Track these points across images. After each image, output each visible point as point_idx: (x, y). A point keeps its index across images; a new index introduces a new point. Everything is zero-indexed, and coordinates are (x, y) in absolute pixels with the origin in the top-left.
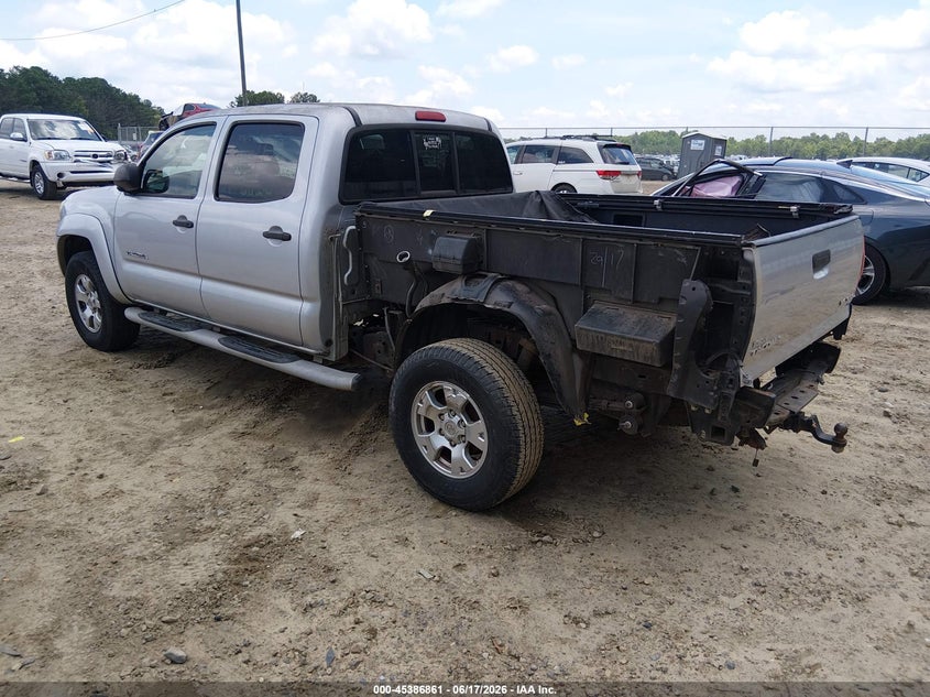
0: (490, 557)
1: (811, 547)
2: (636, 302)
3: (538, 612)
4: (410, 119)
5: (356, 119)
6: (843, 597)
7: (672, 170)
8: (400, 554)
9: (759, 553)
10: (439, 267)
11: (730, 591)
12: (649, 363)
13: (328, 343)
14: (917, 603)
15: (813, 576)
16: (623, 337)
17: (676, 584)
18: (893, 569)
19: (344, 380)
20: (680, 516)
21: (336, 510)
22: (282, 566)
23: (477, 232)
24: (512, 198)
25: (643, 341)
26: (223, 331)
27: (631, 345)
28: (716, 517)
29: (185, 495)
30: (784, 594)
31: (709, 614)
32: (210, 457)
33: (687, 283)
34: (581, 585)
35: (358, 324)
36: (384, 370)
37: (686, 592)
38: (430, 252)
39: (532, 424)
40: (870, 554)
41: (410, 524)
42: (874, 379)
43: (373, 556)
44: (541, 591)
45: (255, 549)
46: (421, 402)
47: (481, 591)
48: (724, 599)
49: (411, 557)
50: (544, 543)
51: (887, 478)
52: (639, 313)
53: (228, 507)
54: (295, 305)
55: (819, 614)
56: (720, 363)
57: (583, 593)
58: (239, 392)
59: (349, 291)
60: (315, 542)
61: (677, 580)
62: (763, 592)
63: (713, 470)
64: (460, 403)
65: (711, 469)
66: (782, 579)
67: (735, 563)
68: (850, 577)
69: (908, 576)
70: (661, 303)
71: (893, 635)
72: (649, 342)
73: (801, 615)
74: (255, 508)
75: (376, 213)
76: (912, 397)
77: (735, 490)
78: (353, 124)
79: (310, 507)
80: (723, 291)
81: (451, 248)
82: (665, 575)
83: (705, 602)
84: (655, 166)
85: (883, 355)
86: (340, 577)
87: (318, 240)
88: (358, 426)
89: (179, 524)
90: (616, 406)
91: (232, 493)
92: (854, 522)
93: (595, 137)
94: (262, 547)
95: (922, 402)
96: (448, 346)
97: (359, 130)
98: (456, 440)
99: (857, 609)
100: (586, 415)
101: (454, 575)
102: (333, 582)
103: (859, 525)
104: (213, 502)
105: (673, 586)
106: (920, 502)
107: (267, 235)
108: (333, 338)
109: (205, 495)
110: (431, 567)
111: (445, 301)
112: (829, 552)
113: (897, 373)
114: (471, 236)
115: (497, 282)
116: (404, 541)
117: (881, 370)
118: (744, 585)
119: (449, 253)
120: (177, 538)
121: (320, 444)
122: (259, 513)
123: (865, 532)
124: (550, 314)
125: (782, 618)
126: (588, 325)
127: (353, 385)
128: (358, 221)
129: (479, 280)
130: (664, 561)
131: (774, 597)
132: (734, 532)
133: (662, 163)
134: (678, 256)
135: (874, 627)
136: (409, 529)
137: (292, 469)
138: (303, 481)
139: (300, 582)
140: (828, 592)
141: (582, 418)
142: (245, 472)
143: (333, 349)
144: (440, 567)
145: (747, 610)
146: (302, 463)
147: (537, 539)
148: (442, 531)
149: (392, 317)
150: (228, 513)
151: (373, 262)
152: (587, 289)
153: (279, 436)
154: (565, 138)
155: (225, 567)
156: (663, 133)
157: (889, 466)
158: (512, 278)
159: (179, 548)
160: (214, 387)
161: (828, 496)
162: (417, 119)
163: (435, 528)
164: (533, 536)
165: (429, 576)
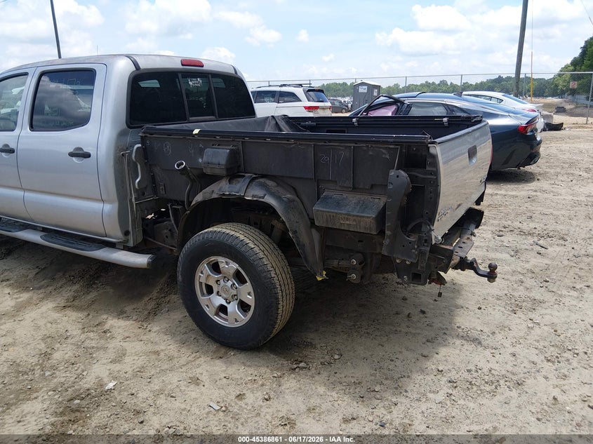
0: (262, 385)
1: (480, 349)
2: (355, 189)
3: (302, 425)
4: (177, 65)
5: (136, 64)
6: (508, 384)
7: (347, 106)
8: (193, 392)
9: (447, 357)
10: (208, 171)
11: (434, 388)
12: (369, 232)
13: (126, 233)
14: (555, 382)
15: (485, 370)
16: (349, 215)
17: (396, 388)
18: (535, 359)
19: (141, 260)
20: (391, 336)
21: (140, 362)
22: (99, 414)
23: (235, 143)
24: (255, 121)
25: (363, 217)
26: (44, 230)
27: (355, 220)
28: (414, 334)
29: (18, 361)
30: (470, 387)
31: (424, 409)
32: (38, 328)
33: (392, 173)
34: (331, 399)
35: (149, 217)
36: (172, 250)
37: (405, 394)
38: (200, 160)
39: (286, 283)
40: (518, 349)
41: (199, 366)
42: (494, 229)
43: (172, 397)
44: (303, 408)
45: (77, 401)
46: (202, 273)
47: (258, 414)
48: (431, 396)
49: (202, 394)
50: (302, 368)
51: (516, 294)
52: (358, 196)
53: (54, 368)
54: (97, 206)
55: (496, 399)
56: (417, 229)
57: (333, 405)
58: (61, 274)
59: (141, 193)
60: (124, 390)
61: (396, 386)
62: (456, 387)
63: (406, 299)
64: (232, 272)
65: (404, 299)
66: (466, 375)
67: (433, 367)
68: (509, 367)
69: (545, 362)
70: (372, 188)
71: (546, 408)
72: (368, 217)
73: (484, 401)
74: (76, 367)
75: (156, 133)
76: (519, 238)
77: (423, 312)
78: (134, 68)
79: (119, 361)
80: (417, 177)
81: (217, 156)
82: (388, 382)
83: (419, 400)
84: (337, 104)
85: (495, 213)
86: (147, 418)
87: (112, 157)
88: (155, 294)
89: (13, 387)
90: (344, 264)
91: (57, 356)
92: (503, 327)
93: (301, 85)
94: (83, 399)
95: (525, 241)
96: (219, 230)
97: (138, 72)
98: (230, 298)
99: (518, 391)
100: (325, 273)
101: (236, 404)
102: (142, 422)
103: (506, 329)
104: (41, 365)
105: (395, 390)
106: (540, 308)
107: (72, 155)
108: (130, 229)
109: (35, 360)
110: (219, 400)
111: (215, 196)
112: (492, 351)
113: (506, 224)
114: (231, 147)
115: (253, 180)
116: (196, 381)
117: (496, 222)
118: (442, 383)
119: (215, 161)
120: (12, 399)
121: (126, 309)
122: (79, 371)
123: (511, 334)
124: (293, 201)
125: (471, 405)
126: (323, 208)
127: (148, 264)
128: (143, 140)
129: (239, 179)
130: (386, 371)
131: (463, 390)
132: (428, 343)
133: (341, 102)
134: (384, 153)
135: (532, 403)
136: (199, 370)
137: (105, 332)
138: (114, 341)
139: (115, 425)
140: (498, 381)
141: (322, 275)
142: (67, 338)
143: (131, 237)
144: (225, 399)
145: (448, 402)
146: (112, 326)
147: (295, 366)
148: (224, 368)
149: (175, 211)
150: (54, 373)
151: (157, 170)
152: (318, 181)
153: (93, 307)
154: (282, 86)
155: (53, 419)
156: (339, 84)
157: (515, 286)
158: (263, 176)
159: (13, 407)
160: (41, 272)
161: (482, 310)
162: (182, 65)
163: (219, 367)
164: (292, 364)
165: (218, 408)
